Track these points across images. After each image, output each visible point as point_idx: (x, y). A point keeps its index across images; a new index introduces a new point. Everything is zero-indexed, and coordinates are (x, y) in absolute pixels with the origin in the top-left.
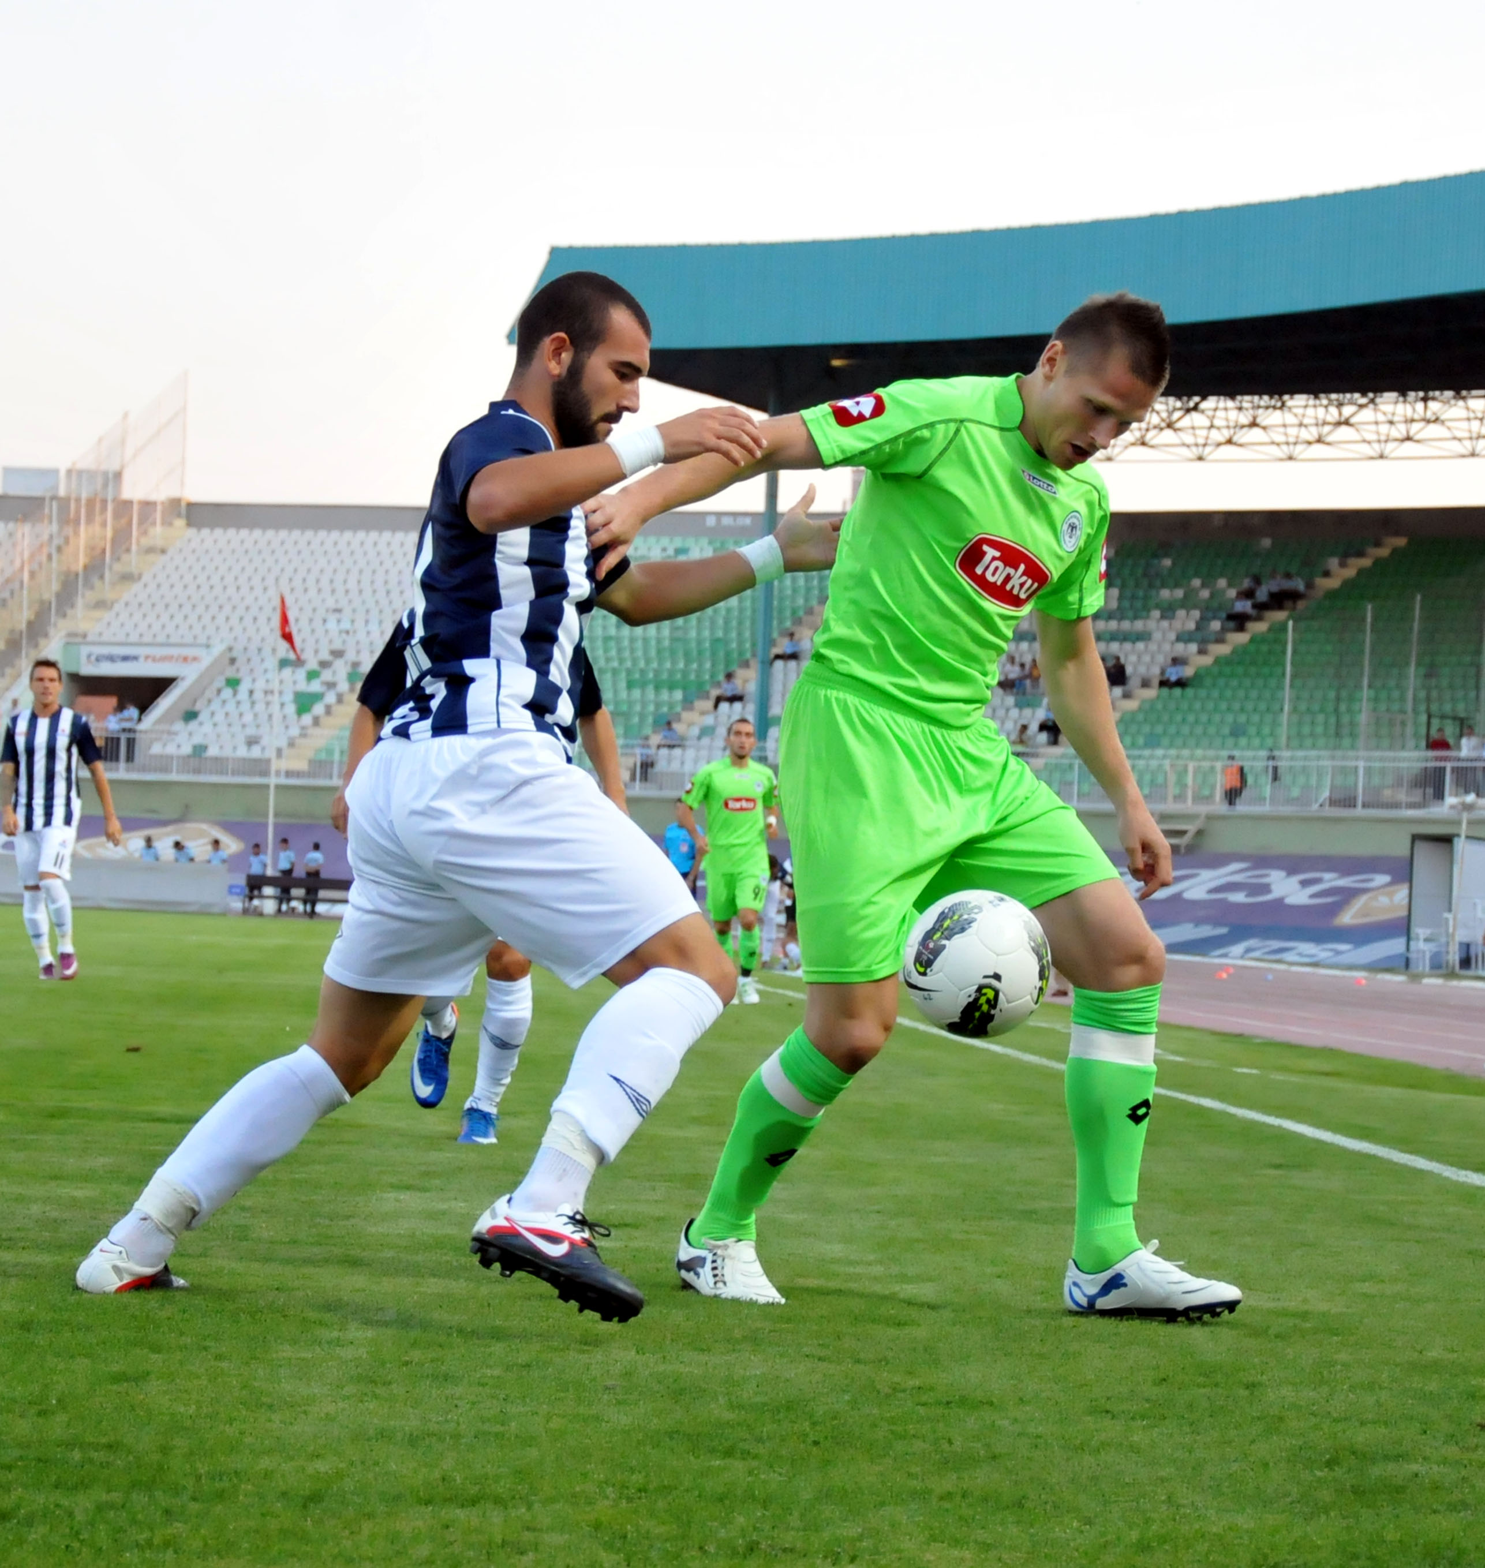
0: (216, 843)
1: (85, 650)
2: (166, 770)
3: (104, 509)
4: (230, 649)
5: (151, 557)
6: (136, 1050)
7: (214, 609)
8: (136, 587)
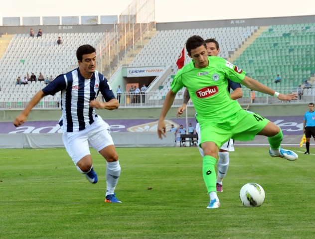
0: (172, 125)
1: (128, 70)
2: (155, 104)
3: (131, 27)
4: (172, 67)
5: (146, 40)
6: (151, 189)
7: (166, 55)
8: (142, 50)
